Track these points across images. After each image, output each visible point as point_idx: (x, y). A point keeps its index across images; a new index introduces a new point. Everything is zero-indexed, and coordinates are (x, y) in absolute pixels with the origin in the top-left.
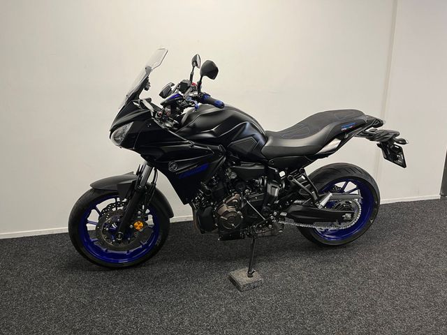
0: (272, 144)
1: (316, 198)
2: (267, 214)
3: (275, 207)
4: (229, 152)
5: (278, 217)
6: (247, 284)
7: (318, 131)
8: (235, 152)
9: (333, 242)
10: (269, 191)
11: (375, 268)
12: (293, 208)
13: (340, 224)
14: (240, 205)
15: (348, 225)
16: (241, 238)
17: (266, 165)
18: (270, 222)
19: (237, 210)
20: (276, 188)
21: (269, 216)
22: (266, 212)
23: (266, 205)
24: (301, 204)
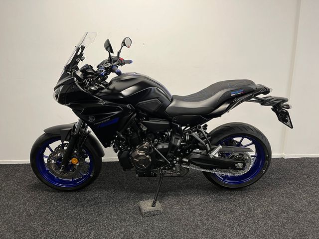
0: (175, 105)
1: (209, 149)
2: (171, 159)
3: (178, 155)
4: (137, 110)
5: (181, 162)
6: (148, 212)
7: (211, 96)
8: (143, 111)
9: (227, 185)
10: (173, 141)
11: (259, 209)
12: (194, 156)
13: (234, 171)
14: (150, 151)
15: (242, 173)
16: (152, 176)
17: (170, 120)
18: (174, 165)
19: (146, 155)
20: (179, 139)
21: (173, 161)
22: (170, 157)
23: (170, 152)
24: (200, 153)
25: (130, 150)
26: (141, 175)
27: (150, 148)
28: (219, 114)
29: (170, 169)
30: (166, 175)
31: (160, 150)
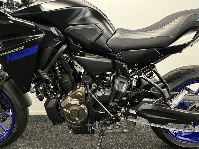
1: (167, 96)
2: (113, 111)
3: (123, 104)
4: (67, 38)
5: (127, 115)
8: (76, 41)
9: (187, 145)
10: (116, 86)
12: (144, 107)
13: (194, 126)
14: (86, 99)
16: (89, 133)
17: (113, 58)
18: (118, 119)
19: (81, 103)
20: (124, 83)
21: (116, 112)
22: (113, 108)
23: (113, 101)
24: (152, 103)
25: (61, 98)
26: (76, 132)
27: (86, 94)
28: (179, 49)
29: (112, 123)
30: (107, 131)
31: (99, 97)
